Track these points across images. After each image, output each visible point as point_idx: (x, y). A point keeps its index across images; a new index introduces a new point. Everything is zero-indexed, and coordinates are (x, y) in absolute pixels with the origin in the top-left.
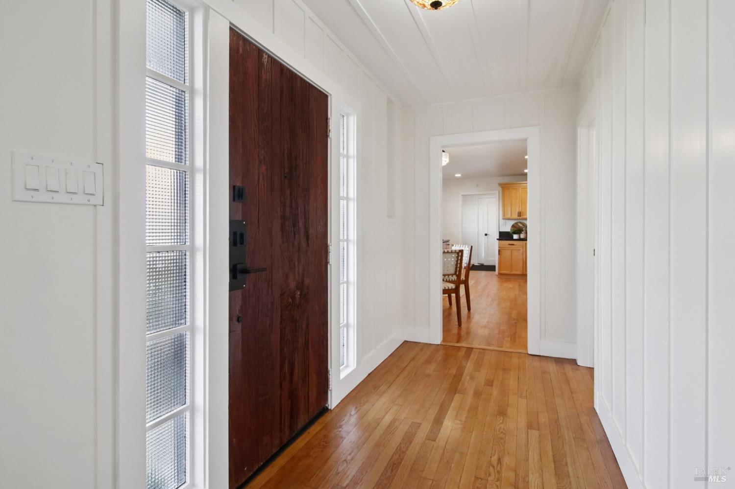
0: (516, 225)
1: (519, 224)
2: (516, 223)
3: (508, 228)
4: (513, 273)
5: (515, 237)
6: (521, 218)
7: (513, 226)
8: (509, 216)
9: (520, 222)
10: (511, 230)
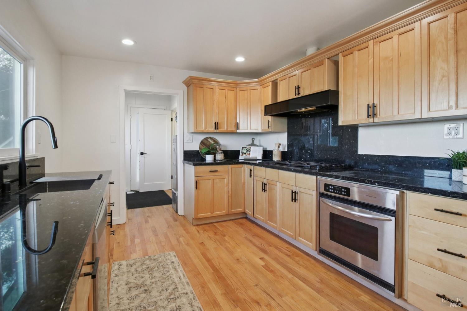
0: (205, 142)
1: (209, 140)
2: (205, 139)
3: (195, 146)
4: (216, 213)
5: (209, 158)
6: (218, 131)
7: (202, 143)
8: (202, 128)
9: (210, 138)
10: (200, 148)
